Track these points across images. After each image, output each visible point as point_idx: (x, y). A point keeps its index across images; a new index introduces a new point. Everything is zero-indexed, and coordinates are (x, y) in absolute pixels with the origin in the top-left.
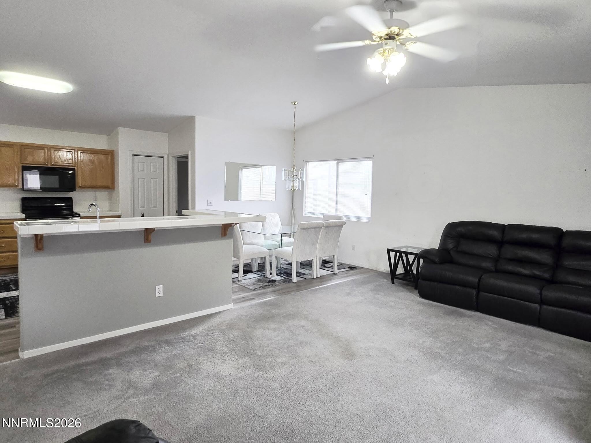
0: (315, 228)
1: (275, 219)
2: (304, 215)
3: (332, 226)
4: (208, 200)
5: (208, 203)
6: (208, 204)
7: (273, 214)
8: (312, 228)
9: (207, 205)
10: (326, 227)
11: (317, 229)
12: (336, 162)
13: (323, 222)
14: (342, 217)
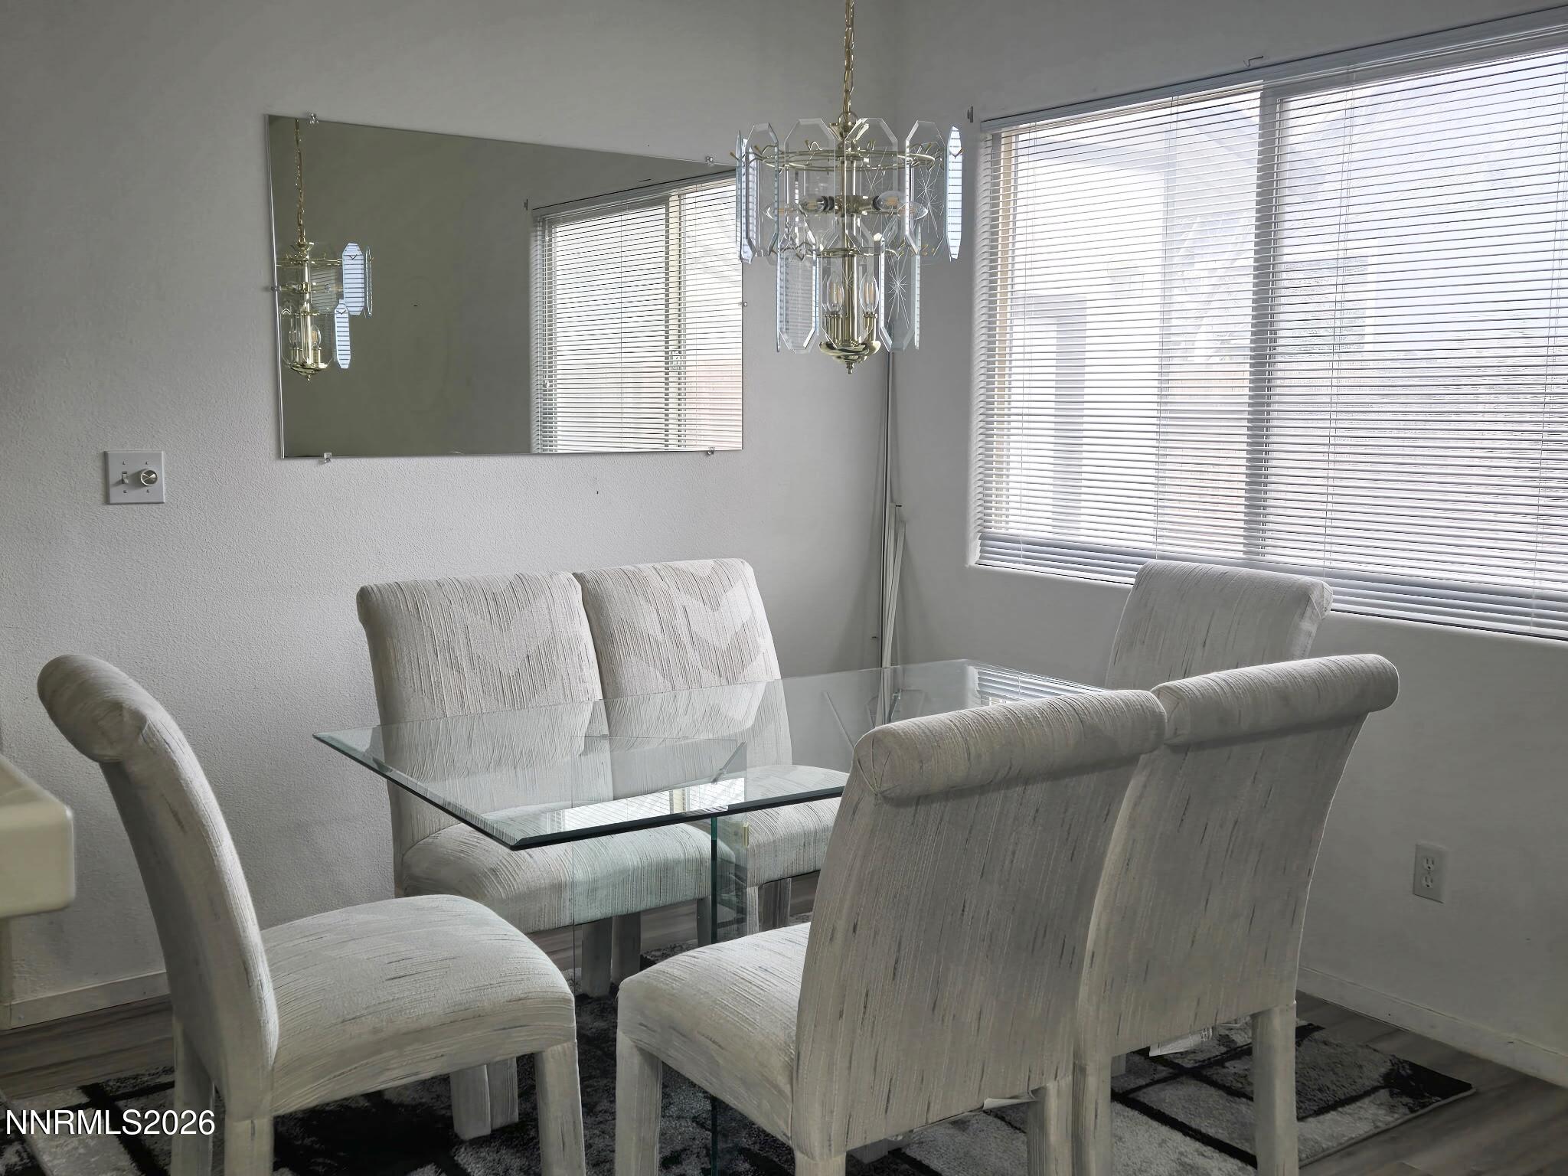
0: (1058, 773)
1: (715, 606)
2: (974, 557)
3: (1255, 736)
4: (105, 455)
5: (114, 476)
6: (113, 491)
7: (703, 567)
8: (1024, 778)
9: (107, 501)
10: (1181, 749)
11: (1088, 782)
12: (1248, 103)
13: (1149, 694)
14: (1314, 597)
